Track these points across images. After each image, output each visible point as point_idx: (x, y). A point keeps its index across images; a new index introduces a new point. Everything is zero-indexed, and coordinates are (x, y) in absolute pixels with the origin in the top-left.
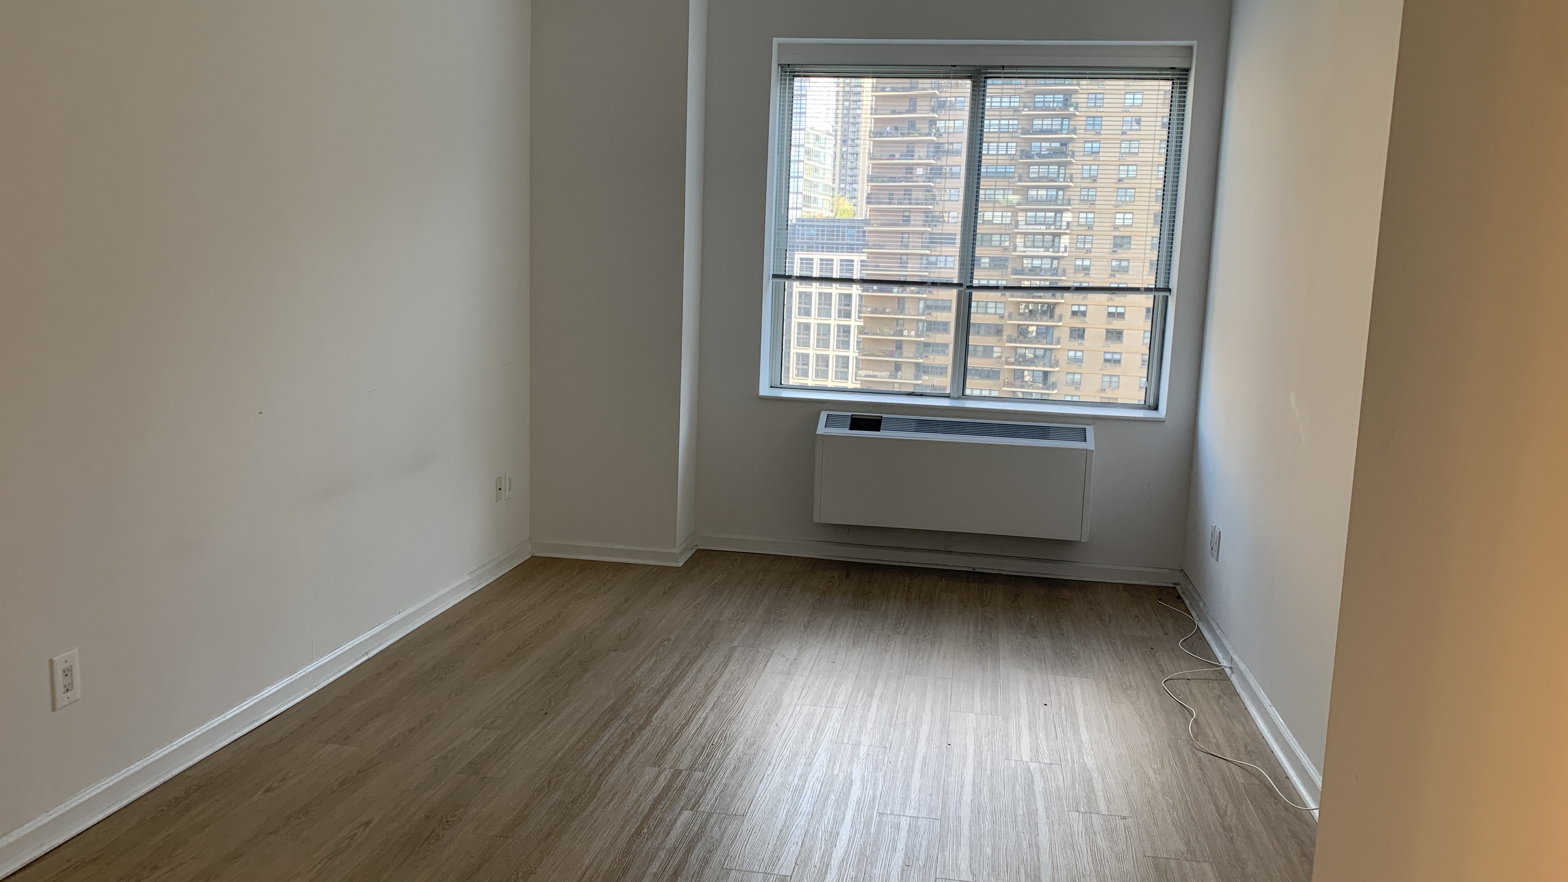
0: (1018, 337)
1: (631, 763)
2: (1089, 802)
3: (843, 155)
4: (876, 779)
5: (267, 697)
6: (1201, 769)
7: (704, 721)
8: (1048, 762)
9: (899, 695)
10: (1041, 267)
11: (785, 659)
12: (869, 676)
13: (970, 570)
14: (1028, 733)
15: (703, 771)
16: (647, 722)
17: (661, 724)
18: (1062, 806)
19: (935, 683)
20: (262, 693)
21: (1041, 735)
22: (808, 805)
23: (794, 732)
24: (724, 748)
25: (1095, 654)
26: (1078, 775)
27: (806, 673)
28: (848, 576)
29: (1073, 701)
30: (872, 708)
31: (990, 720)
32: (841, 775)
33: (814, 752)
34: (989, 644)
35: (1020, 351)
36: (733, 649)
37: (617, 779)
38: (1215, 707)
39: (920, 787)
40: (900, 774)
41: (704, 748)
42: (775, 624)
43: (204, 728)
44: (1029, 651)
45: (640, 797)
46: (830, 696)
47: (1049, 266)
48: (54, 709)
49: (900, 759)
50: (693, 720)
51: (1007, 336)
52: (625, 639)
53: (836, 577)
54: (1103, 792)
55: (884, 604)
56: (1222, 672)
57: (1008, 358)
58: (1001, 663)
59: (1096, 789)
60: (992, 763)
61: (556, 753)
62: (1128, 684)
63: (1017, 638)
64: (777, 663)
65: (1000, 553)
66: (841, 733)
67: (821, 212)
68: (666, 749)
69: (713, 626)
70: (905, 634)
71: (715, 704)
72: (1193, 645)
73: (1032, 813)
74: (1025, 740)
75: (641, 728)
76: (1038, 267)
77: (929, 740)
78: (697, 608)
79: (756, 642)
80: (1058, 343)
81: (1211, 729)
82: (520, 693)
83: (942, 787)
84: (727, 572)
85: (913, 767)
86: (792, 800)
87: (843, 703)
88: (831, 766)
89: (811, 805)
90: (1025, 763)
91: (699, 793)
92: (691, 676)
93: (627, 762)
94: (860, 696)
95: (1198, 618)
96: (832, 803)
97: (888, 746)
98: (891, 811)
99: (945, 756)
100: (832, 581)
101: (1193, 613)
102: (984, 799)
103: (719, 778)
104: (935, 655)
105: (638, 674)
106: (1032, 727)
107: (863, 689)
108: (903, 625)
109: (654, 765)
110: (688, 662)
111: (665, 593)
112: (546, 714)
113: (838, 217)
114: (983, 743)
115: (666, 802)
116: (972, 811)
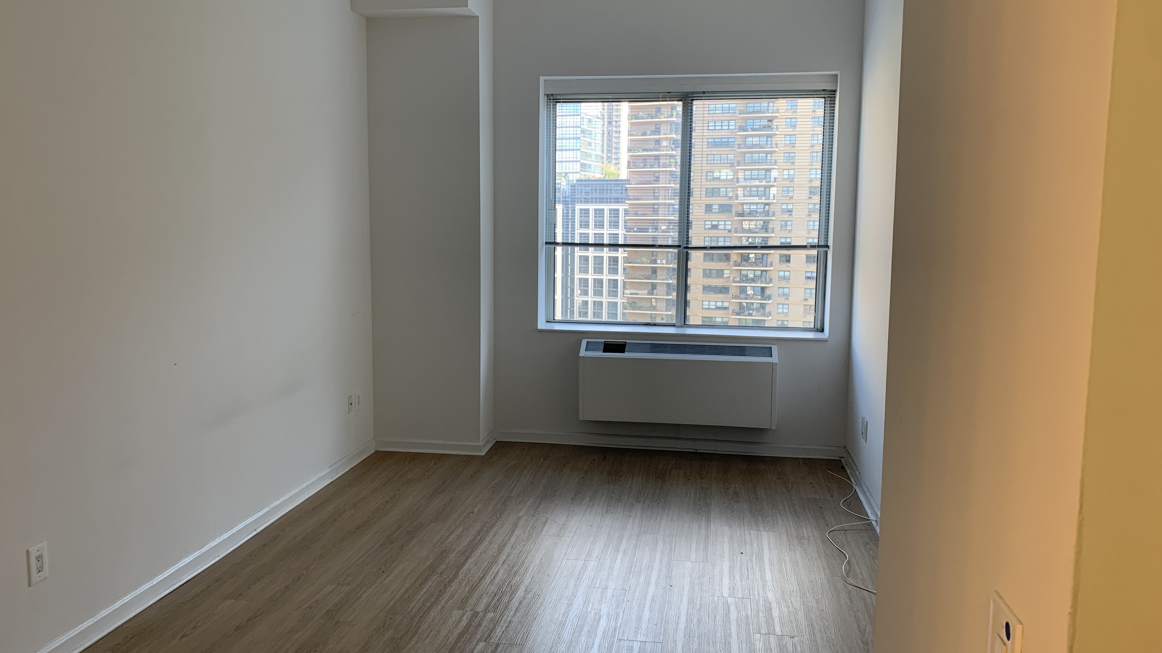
0: (741, 262)
1: (443, 607)
2: (768, 626)
3: (609, 133)
4: (618, 614)
5: (183, 567)
6: (850, 598)
7: (496, 574)
8: (741, 597)
9: (638, 549)
10: (756, 211)
11: (556, 525)
12: (617, 535)
13: (694, 451)
14: (728, 575)
15: (494, 612)
16: (456, 575)
17: (465, 577)
18: (749, 630)
19: (664, 539)
20: (179, 564)
21: (737, 577)
22: (569, 635)
23: (561, 580)
24: (510, 594)
25: (780, 514)
26: (762, 606)
27: (571, 535)
28: (605, 458)
29: (762, 550)
30: (617, 560)
31: (701, 566)
32: (593, 612)
33: (574, 595)
34: (704, 508)
35: (743, 273)
36: (519, 518)
37: (432, 620)
38: (863, 551)
39: (649, 619)
40: (635, 610)
41: (495, 595)
42: (550, 497)
43: (137, 592)
44: (732, 512)
45: (449, 633)
46: (588, 552)
47: (763, 210)
48: (30, 585)
49: (636, 598)
50: (488, 574)
51: (734, 262)
52: (441, 513)
53: (596, 460)
54: (779, 618)
55: (630, 480)
56: (870, 525)
57: (735, 278)
58: (712, 522)
59: (774, 616)
60: (701, 599)
61: (390, 601)
62: (802, 535)
63: (724, 504)
64: (551, 528)
65: (714, 438)
66: (595, 580)
67: (594, 174)
68: (468, 597)
69: (505, 501)
70: (644, 502)
71: (504, 561)
72: (850, 504)
73: (727, 636)
74: (726, 581)
75: (451, 581)
76: (755, 211)
77: (657, 584)
78: (494, 487)
79: (537, 512)
80: (771, 266)
81: (860, 568)
82: (364, 557)
83: (664, 619)
84: (517, 458)
85: (644, 604)
86: (557, 632)
87: (597, 557)
88: (586, 605)
89: (570, 635)
90: (725, 598)
91: (491, 628)
92: (488, 541)
93: (440, 607)
94: (610, 551)
95: (855, 483)
96: (585, 633)
97: (627, 589)
98: (627, 637)
99: (668, 595)
100: (593, 463)
101: (852, 480)
102: (694, 626)
103: (505, 617)
104: (665, 517)
105: (450, 539)
106: (731, 569)
107: (612, 546)
108: (643, 495)
109: (459, 609)
110: (486, 529)
111: (471, 476)
112: (383, 572)
113: (607, 178)
114: (696, 583)
115: (467, 636)
116: (684, 635)
